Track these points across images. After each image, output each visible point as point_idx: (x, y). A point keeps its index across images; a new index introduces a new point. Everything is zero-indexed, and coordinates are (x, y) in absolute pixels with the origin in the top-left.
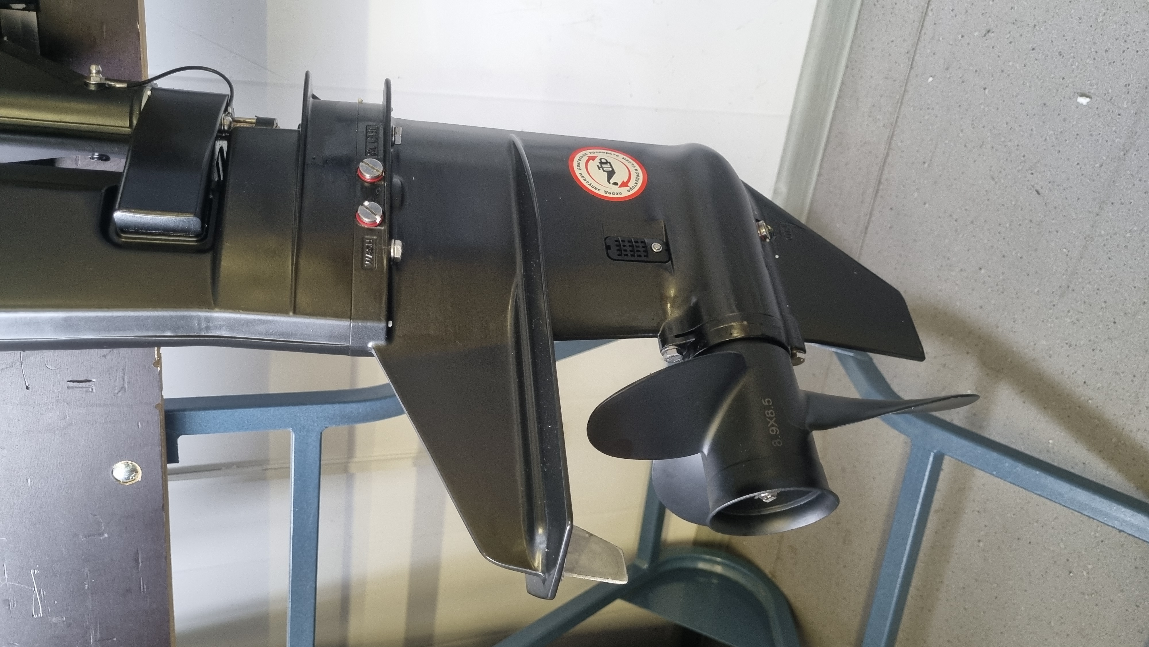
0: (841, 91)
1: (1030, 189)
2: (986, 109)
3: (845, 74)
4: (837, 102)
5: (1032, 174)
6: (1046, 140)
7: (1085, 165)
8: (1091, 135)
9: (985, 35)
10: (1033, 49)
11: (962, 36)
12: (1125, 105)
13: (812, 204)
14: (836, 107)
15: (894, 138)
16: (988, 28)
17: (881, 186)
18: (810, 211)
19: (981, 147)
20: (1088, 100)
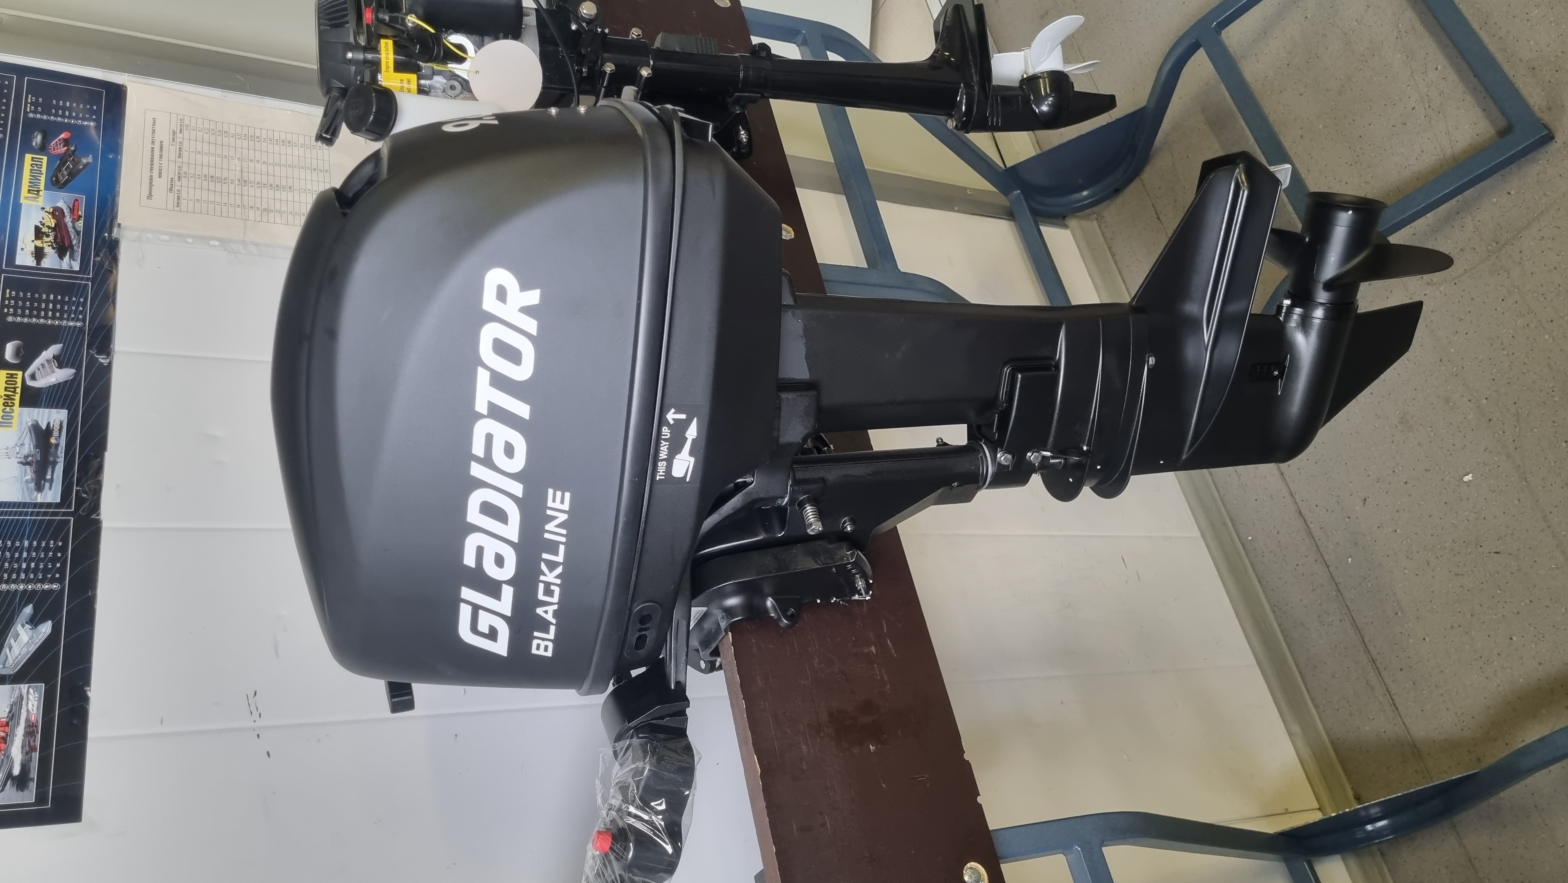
0: (1282, 632)
1: (1490, 556)
2: (1409, 541)
3: (1276, 619)
4: (1286, 641)
5: (1481, 546)
6: (1468, 520)
7: (1509, 510)
8: (1494, 491)
9: (1364, 504)
10: (1406, 483)
11: (1349, 518)
12: (1497, 459)
13: (1328, 735)
14: (1289, 646)
15: (1357, 621)
16: (1363, 498)
17: (1377, 663)
18: (1332, 743)
19: (1428, 565)
20: (1471, 475)
